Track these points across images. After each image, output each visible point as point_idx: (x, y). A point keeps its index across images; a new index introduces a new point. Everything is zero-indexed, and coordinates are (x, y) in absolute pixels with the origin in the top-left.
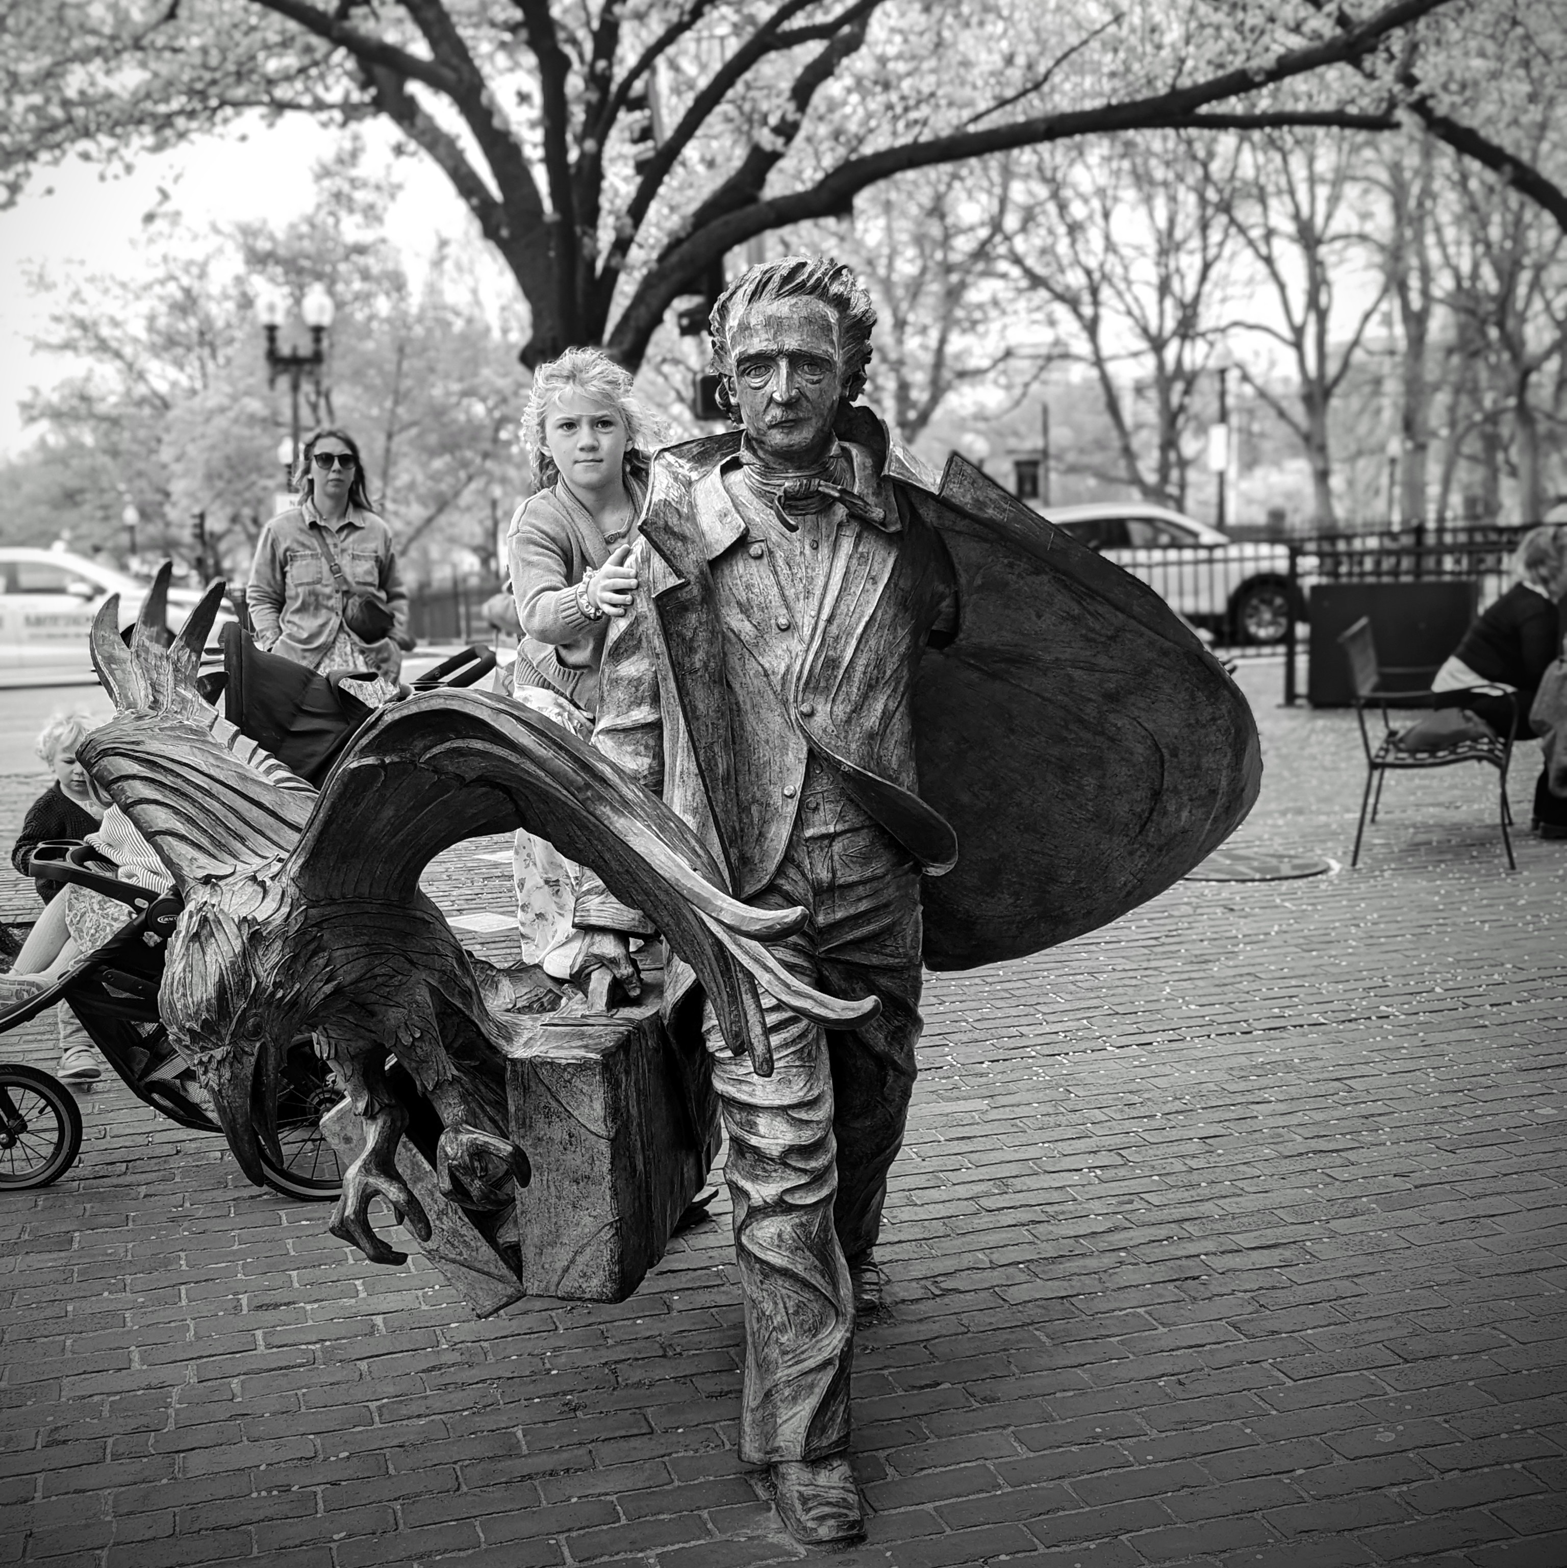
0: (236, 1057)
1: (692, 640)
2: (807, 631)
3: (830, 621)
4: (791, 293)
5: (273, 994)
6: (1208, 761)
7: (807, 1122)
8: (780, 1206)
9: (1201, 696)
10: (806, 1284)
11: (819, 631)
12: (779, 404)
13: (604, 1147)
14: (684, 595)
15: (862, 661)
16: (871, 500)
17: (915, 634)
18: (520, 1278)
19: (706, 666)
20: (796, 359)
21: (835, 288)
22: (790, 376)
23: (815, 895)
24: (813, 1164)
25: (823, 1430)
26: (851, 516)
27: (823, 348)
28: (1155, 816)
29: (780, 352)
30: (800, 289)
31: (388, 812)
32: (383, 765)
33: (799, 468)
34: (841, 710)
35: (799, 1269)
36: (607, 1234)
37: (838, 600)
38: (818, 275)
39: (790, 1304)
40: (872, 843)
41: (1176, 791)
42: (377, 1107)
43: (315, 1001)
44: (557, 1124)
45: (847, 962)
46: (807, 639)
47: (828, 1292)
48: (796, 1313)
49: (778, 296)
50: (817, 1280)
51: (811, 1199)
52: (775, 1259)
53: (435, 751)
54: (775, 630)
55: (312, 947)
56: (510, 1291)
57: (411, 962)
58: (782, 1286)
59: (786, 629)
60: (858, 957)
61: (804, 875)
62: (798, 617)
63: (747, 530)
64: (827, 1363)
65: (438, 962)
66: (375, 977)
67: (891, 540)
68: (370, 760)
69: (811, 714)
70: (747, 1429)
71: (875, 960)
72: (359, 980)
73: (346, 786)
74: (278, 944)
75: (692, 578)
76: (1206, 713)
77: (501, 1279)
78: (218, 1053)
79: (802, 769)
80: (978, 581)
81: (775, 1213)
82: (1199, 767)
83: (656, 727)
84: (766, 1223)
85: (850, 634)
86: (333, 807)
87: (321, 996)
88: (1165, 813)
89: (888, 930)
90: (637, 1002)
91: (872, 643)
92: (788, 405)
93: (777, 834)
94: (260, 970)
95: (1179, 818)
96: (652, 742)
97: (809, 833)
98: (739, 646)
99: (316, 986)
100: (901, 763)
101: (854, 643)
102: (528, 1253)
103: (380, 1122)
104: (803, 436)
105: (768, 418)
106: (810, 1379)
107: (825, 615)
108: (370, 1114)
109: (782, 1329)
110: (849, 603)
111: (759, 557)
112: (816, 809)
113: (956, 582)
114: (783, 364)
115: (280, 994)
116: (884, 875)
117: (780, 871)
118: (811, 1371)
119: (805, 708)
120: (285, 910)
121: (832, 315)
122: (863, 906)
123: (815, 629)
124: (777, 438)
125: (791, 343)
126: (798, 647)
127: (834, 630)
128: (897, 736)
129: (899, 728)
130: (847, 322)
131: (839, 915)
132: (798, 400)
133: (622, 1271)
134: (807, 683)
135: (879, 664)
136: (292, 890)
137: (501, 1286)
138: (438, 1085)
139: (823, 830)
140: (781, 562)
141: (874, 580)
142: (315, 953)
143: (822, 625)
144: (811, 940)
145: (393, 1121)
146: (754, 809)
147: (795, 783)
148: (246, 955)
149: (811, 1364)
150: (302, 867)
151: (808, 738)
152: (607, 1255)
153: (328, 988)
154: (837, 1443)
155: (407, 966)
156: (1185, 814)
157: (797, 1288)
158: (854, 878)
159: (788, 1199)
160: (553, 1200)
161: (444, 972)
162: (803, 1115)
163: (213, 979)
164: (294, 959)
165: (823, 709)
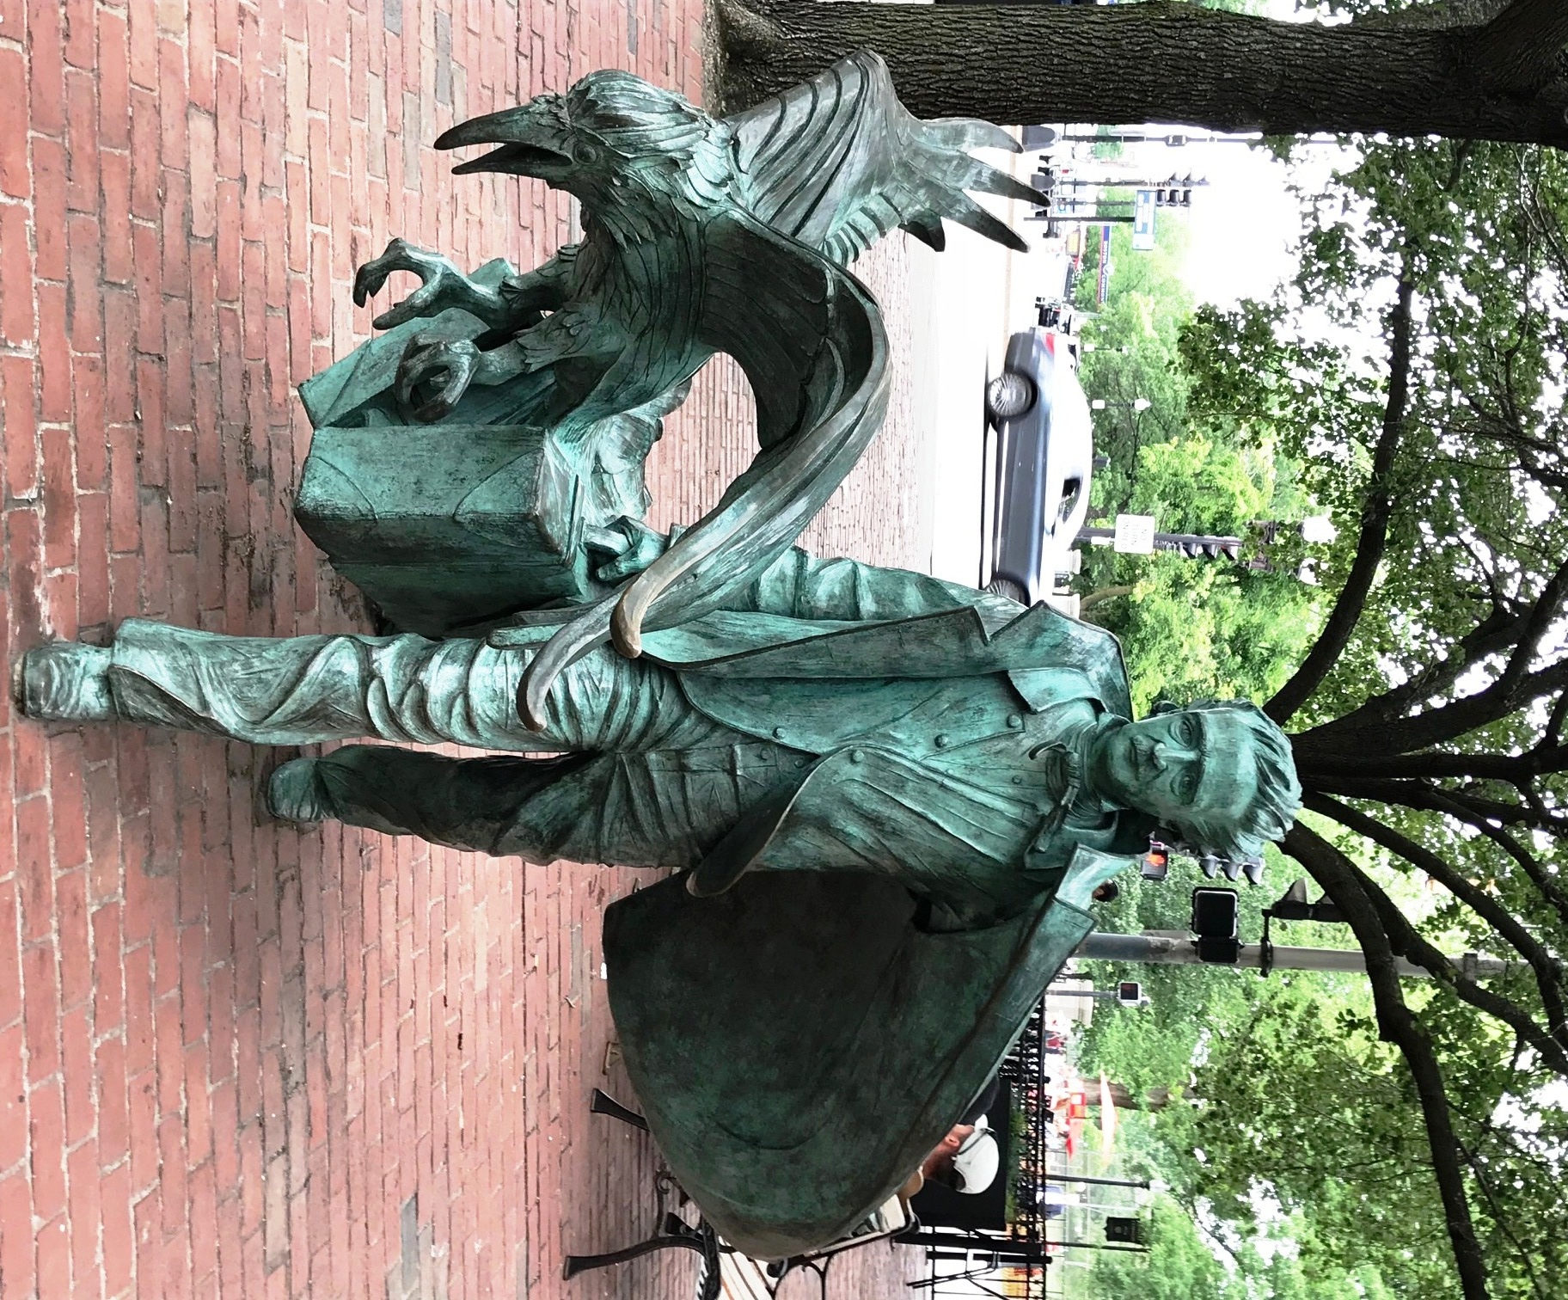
0: (560, 132)
1: (931, 643)
2: (933, 764)
3: (942, 786)
4: (1261, 771)
5: (617, 175)
6: (782, 1194)
7: (450, 712)
8: (369, 675)
9: (846, 1186)
10: (288, 693)
11: (932, 775)
12: (1152, 749)
13: (446, 509)
14: (975, 638)
15: (899, 815)
16: (1057, 841)
17: (925, 877)
18: (332, 424)
19: (905, 656)
20: (1194, 771)
21: (1263, 817)
22: (1179, 761)
23: (677, 751)
24: (407, 714)
25: (138, 691)
26: (1043, 818)
27: (1205, 797)
28: (734, 1140)
29: (1203, 753)
30: (1264, 779)
31: (783, 312)
32: (825, 300)
33: (1091, 769)
34: (855, 792)
35: (303, 689)
36: (363, 506)
37: (962, 796)
38: (1277, 799)
39: (269, 676)
40: (722, 813)
41: (756, 1161)
42: (509, 297)
43: (608, 222)
44: (475, 468)
45: (610, 782)
46: (925, 762)
47: (277, 716)
48: (260, 680)
49: (1258, 757)
50: (290, 705)
51: (372, 707)
52: (317, 668)
53: (836, 353)
54: (938, 732)
55: (661, 224)
56: (321, 414)
57: (642, 334)
58: (289, 668)
59: (938, 742)
60: (614, 793)
61: (698, 741)
62: (948, 757)
63: (1035, 713)
64: (205, 705)
65: (641, 363)
66: (629, 292)
67: (1017, 859)
68: (830, 291)
69: (853, 761)
70: (154, 628)
71: (609, 811)
72: (627, 275)
73: (810, 265)
74: (663, 186)
75: (990, 649)
76: (829, 1192)
77: (333, 407)
78: (564, 114)
79: (800, 745)
80: (974, 953)
81: (361, 670)
82: (776, 1185)
83: (856, 613)
84: (355, 662)
85: (927, 805)
86: (791, 253)
87: (613, 229)
88: (736, 1150)
89: (636, 826)
90: (592, 575)
91: (917, 829)
92: (1151, 757)
93: (740, 719)
94: (639, 165)
95: (730, 1164)
96: (841, 611)
97: (738, 749)
98: (925, 696)
99: (623, 225)
100: (798, 850)
101: (918, 809)
102: (355, 434)
103: (494, 298)
104: (1122, 774)
105: (1140, 737)
106: (192, 686)
107: (947, 782)
108: (505, 288)
109: (247, 665)
110: (958, 807)
111: (1009, 725)
112: (760, 757)
113: (974, 930)
114: (1190, 755)
115: (616, 182)
116: (690, 824)
117: (703, 718)
118: (200, 688)
119: (859, 756)
120: (698, 201)
121: (1238, 810)
122: (661, 799)
123: (935, 771)
124: (1120, 747)
125: (1211, 765)
126: (919, 753)
127: (933, 790)
128: (827, 849)
129: (834, 853)
130: (1230, 828)
131: (655, 775)
132: (1155, 767)
133: (325, 518)
134: (883, 758)
135: (896, 833)
136: (715, 209)
137: (327, 406)
138: (522, 348)
139: (739, 764)
140: (1002, 744)
141: (977, 837)
142: (654, 226)
143: (939, 778)
144: (634, 746)
145: (494, 311)
146: (766, 698)
147: (788, 738)
148: (656, 151)
149: (208, 690)
150: (737, 222)
151: (829, 754)
152: (341, 504)
153: (620, 238)
154: (124, 705)
155: (639, 329)
156: (732, 1171)
157: (285, 684)
158: (690, 793)
159: (375, 684)
160: (402, 459)
161: (631, 370)
162: (458, 708)
163: (636, 115)
164: (651, 203)
165: (857, 772)
